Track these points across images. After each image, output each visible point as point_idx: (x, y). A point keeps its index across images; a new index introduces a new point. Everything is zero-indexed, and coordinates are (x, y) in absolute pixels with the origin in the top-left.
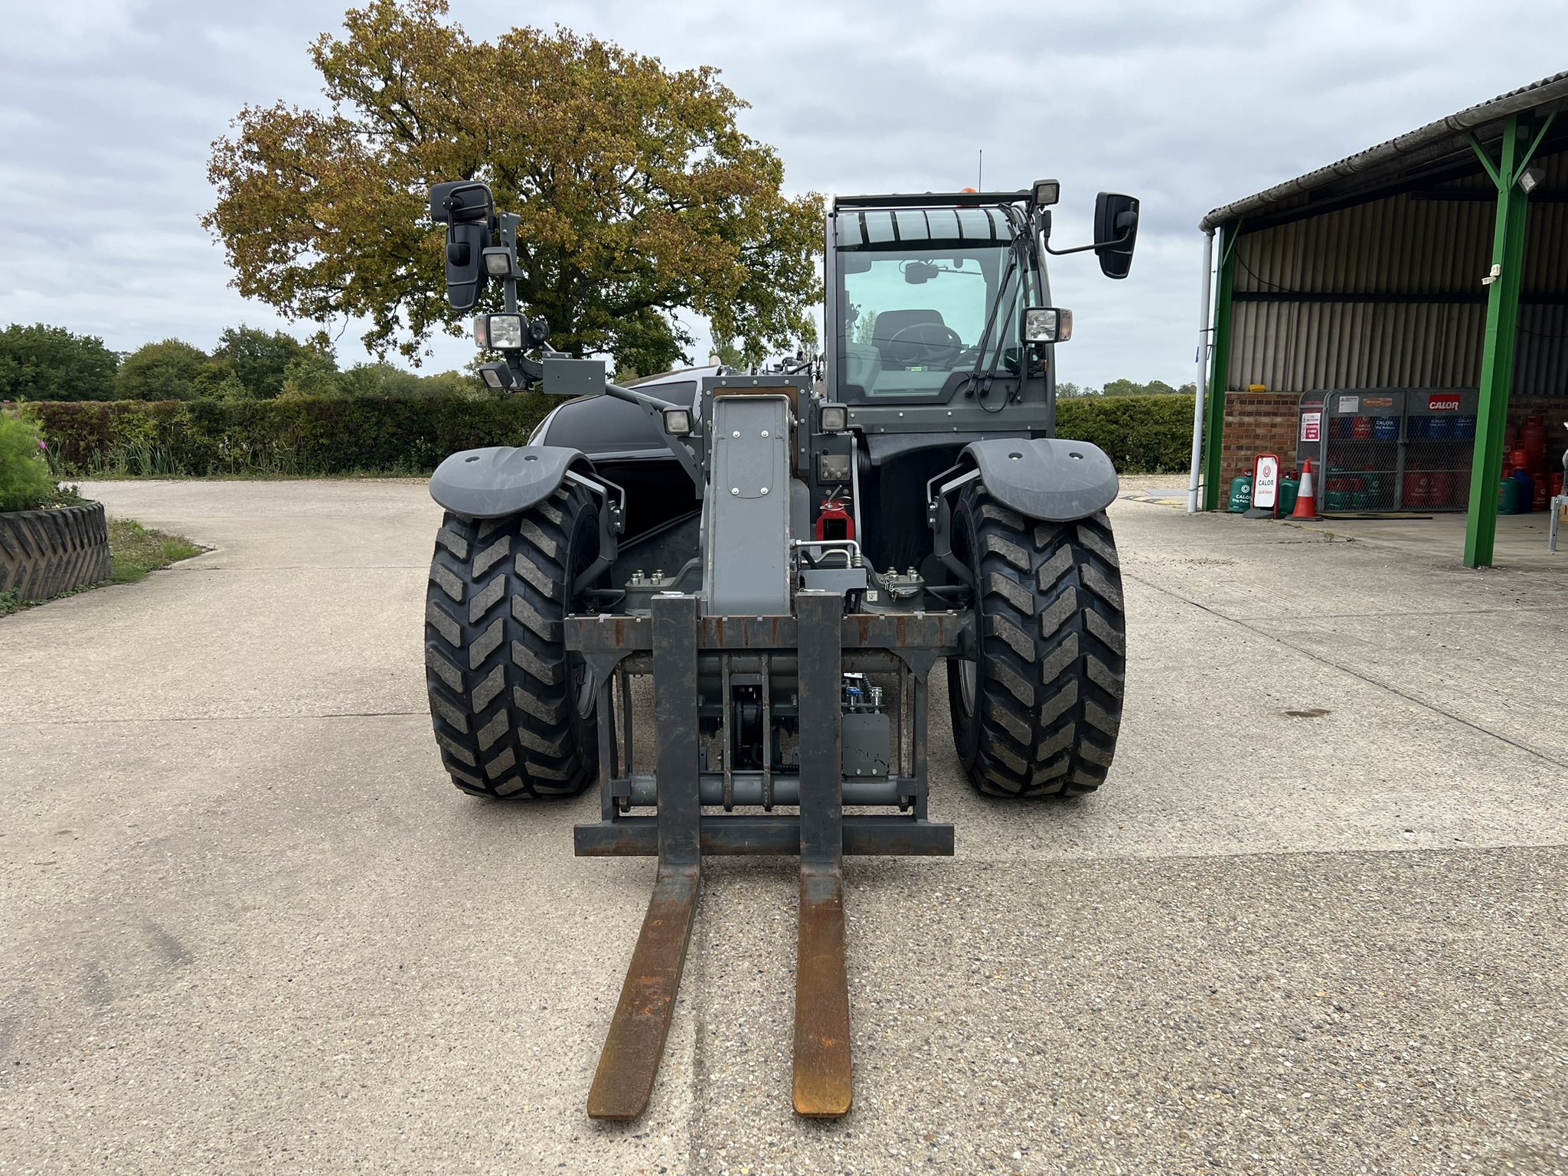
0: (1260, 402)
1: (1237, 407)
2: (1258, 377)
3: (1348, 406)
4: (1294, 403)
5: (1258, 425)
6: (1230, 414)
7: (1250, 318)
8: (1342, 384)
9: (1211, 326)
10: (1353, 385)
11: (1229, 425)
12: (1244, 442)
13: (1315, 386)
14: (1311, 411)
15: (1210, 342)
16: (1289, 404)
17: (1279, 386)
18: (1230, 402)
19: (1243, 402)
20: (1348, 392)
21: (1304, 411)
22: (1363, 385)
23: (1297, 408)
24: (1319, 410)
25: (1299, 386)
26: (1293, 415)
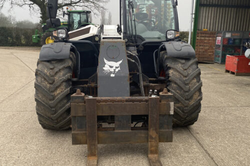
0: (206, 34)
1: (200, 35)
2: (206, 27)
3: (228, 35)
4: (215, 34)
5: (205, 40)
6: (198, 37)
7: (204, 11)
8: (227, 30)
9: (194, 13)
10: (230, 30)
11: (198, 39)
12: (202, 44)
13: (220, 30)
14: (219, 36)
15: (193, 17)
16: (213, 34)
17: (211, 30)
18: (198, 33)
19: (201, 34)
20: (229, 32)
21: (217, 36)
22: (233, 30)
23: (215, 36)
24: (220, 36)
25: (216, 30)
26: (214, 37)
